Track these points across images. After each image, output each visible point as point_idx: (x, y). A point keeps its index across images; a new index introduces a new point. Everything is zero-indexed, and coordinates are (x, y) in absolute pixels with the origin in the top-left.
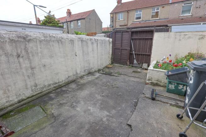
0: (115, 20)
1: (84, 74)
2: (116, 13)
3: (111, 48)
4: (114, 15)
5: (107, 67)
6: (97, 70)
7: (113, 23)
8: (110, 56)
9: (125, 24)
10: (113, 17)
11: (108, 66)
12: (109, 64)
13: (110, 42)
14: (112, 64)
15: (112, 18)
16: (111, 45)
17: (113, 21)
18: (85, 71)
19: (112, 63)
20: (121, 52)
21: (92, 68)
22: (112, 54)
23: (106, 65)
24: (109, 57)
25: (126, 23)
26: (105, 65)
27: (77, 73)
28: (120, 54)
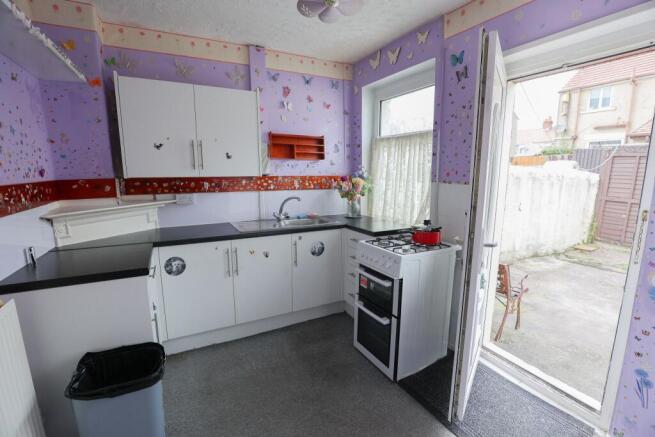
0: (579, 110)
1: (525, 253)
2: (582, 89)
3: (594, 198)
4: (575, 97)
5: (576, 249)
6: (551, 251)
7: (567, 121)
8: (588, 221)
9: (621, 123)
10: (568, 103)
11: (578, 247)
12: (580, 242)
13: (592, 182)
14: (592, 242)
15: (565, 106)
16: (594, 191)
17: (567, 115)
18: (528, 247)
19: (592, 240)
20: (630, 211)
21: (542, 245)
22: (595, 215)
23: (572, 244)
24: (583, 223)
25: (625, 119)
26: (570, 242)
27: (514, 250)
28: (624, 216)
